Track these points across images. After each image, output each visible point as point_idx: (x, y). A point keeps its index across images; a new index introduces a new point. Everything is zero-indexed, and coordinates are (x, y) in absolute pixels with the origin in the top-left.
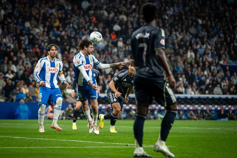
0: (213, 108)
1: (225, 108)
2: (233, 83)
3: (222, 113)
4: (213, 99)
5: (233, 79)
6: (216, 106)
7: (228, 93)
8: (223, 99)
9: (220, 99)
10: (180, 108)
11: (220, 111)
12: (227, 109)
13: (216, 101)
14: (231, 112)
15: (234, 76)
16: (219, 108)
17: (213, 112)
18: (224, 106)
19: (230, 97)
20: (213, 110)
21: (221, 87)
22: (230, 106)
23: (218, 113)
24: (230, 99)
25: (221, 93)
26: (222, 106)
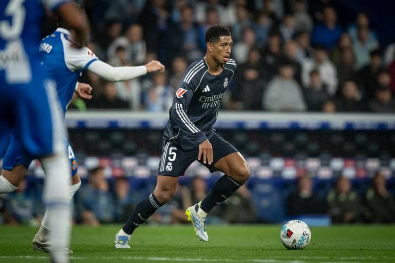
0: (265, 173)
1: (316, 172)
2: (354, 59)
3: (306, 192)
4: (264, 131)
5: (352, 41)
6: (277, 163)
7: (330, 107)
8: (306, 131)
9: (294, 131)
10: (118, 173)
11: (296, 183)
12: (325, 173)
13: (277, 138)
14: (345, 186)
15: (359, 28)
16: (290, 173)
17: (265, 188)
18: (313, 164)
19: (337, 120)
20: (264, 181)
21: (298, 77)
22: (337, 164)
23: (286, 193)
24: (337, 132)
25: (301, 105)
26: (301, 163)
